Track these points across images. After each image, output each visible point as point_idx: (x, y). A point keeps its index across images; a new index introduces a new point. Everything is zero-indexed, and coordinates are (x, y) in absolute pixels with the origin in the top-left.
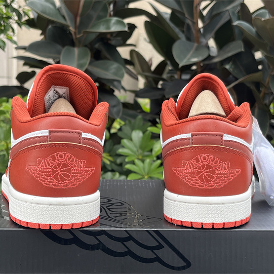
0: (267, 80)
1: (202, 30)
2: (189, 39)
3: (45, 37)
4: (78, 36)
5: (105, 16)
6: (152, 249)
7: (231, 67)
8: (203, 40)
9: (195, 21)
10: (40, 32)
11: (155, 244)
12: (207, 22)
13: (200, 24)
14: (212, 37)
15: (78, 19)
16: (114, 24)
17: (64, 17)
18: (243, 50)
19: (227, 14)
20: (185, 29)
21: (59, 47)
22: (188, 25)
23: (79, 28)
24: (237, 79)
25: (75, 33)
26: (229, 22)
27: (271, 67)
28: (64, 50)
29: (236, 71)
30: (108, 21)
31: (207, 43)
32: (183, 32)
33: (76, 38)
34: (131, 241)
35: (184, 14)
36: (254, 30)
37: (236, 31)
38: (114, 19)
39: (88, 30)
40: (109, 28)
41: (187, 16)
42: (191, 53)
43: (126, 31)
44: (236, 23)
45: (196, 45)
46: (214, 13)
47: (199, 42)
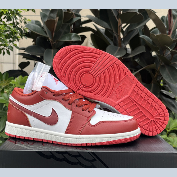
0: (159, 67)
1: (122, 39)
2: (115, 44)
3: (35, 43)
4: (53, 43)
5: (69, 32)
6: (91, 161)
7: (138, 61)
8: (123, 45)
9: (119, 34)
10: (32, 40)
11: (92, 159)
12: (126, 35)
13: (122, 36)
14: (129, 43)
15: (54, 34)
16: (74, 37)
17: (45, 32)
18: (145, 51)
19: (136, 30)
20: (113, 39)
21: (43, 49)
22: (115, 37)
23: (54, 39)
24: (142, 67)
25: (52, 42)
26: (138, 35)
27: (161, 61)
28: (46, 51)
29: (141, 63)
30: (70, 35)
31: (126, 46)
32: (112, 40)
33: (52, 44)
34: (80, 157)
35: (112, 31)
36: (151, 40)
37: (142, 40)
38: (74, 34)
39: (59, 40)
40: (70, 39)
41: (114, 32)
42: (116, 52)
43: (80, 41)
44: (141, 36)
45: (119, 48)
46: (129, 30)
47: (121, 46)
